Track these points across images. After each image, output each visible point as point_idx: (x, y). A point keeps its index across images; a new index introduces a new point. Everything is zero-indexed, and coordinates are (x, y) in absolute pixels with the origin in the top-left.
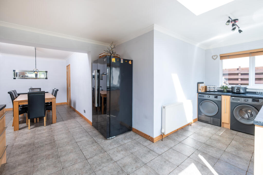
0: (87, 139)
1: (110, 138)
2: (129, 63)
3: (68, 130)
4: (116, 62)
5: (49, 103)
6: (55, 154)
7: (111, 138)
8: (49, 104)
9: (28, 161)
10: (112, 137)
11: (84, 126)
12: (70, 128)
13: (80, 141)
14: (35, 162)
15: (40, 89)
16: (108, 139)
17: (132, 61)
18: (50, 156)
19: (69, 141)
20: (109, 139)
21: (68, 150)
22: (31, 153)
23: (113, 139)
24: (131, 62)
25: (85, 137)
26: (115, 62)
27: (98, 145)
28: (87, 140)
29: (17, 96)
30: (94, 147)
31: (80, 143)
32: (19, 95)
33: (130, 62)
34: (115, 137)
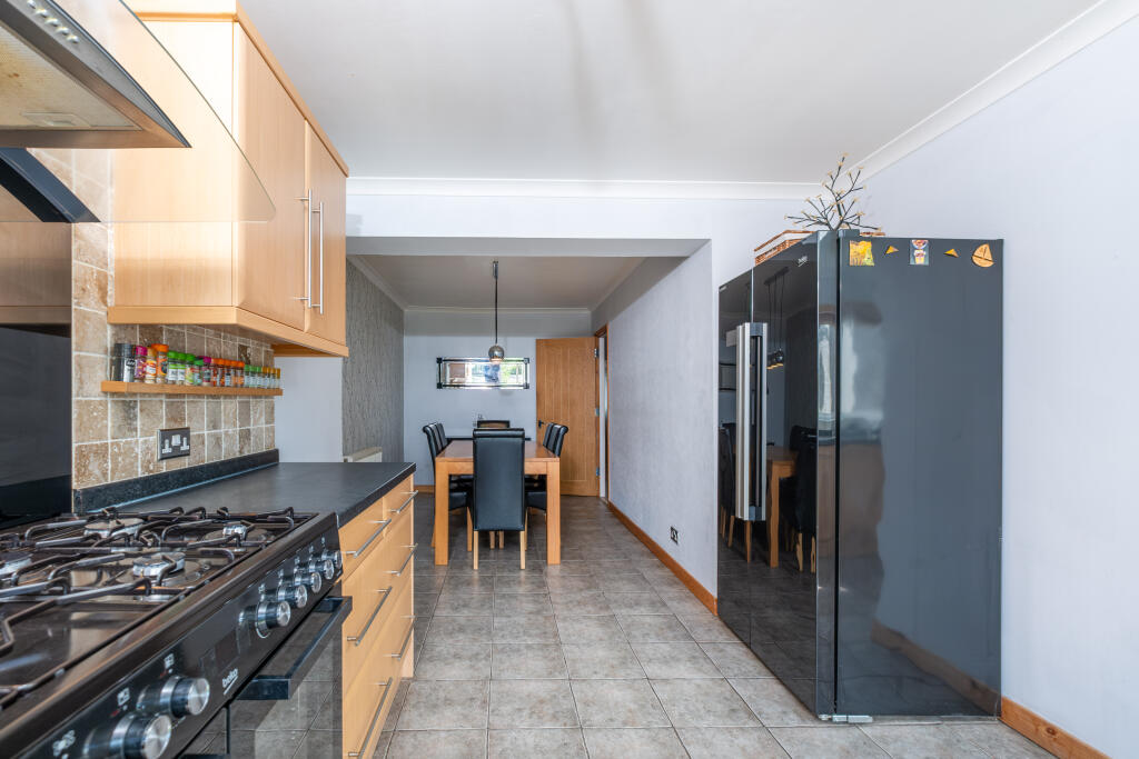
0: (697, 677)
1: (836, 718)
2: (976, 261)
3: (608, 608)
4: (875, 260)
5: (535, 481)
6: (566, 705)
7: (842, 718)
8: (536, 485)
9: (472, 699)
10: (853, 718)
11: (675, 604)
12: (616, 601)
13: (666, 681)
14: (493, 711)
15: (507, 423)
16: (824, 717)
17: (997, 247)
18: (546, 707)
19: (615, 662)
20: (831, 720)
21: (616, 704)
22: (480, 665)
23: (855, 732)
24: (988, 255)
25: (688, 664)
26: (868, 260)
27: (764, 735)
28: (698, 686)
29: (445, 444)
30: (742, 740)
31: (668, 688)
32: (450, 440)
33: (983, 258)
34: (867, 719)
